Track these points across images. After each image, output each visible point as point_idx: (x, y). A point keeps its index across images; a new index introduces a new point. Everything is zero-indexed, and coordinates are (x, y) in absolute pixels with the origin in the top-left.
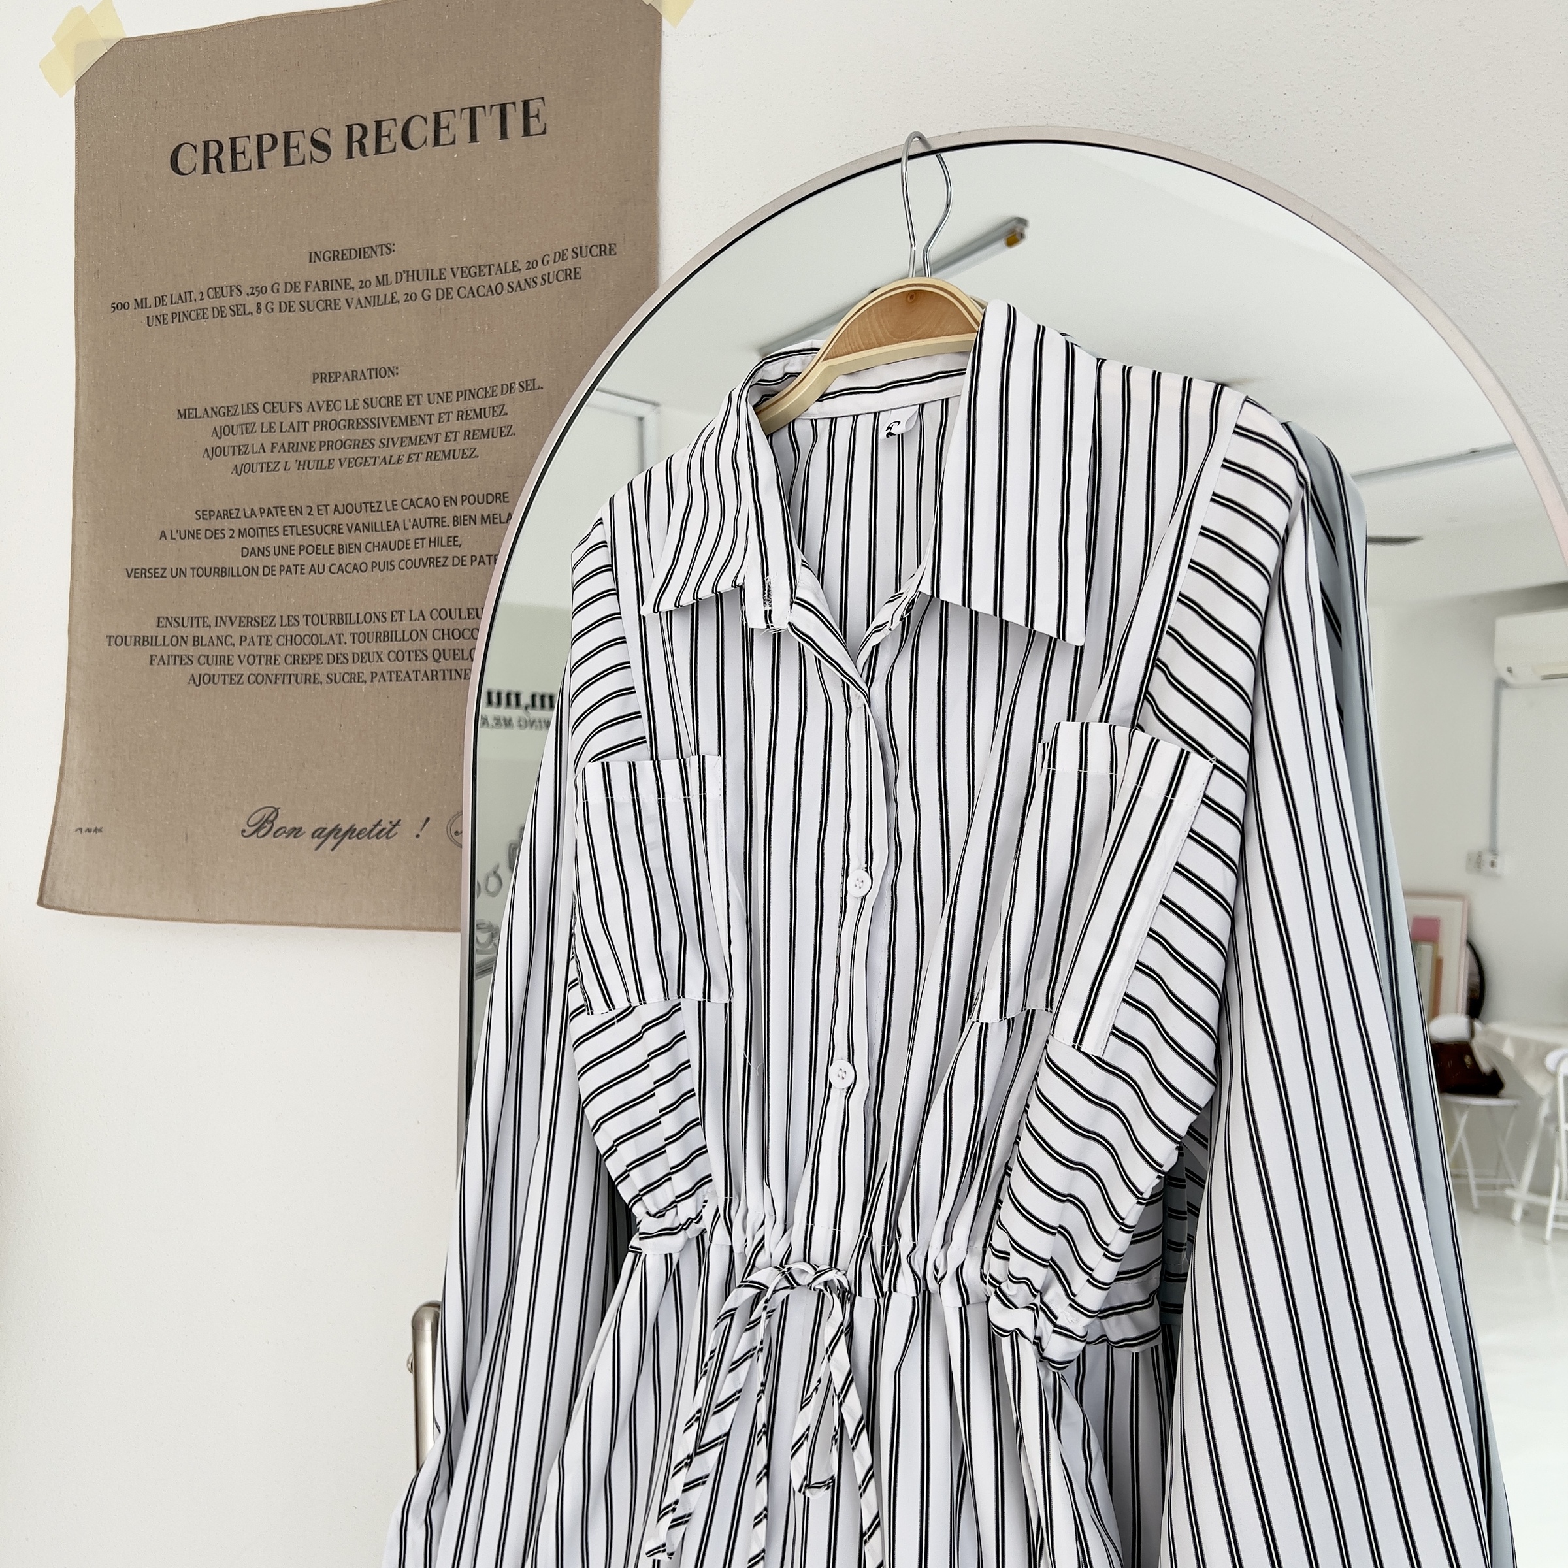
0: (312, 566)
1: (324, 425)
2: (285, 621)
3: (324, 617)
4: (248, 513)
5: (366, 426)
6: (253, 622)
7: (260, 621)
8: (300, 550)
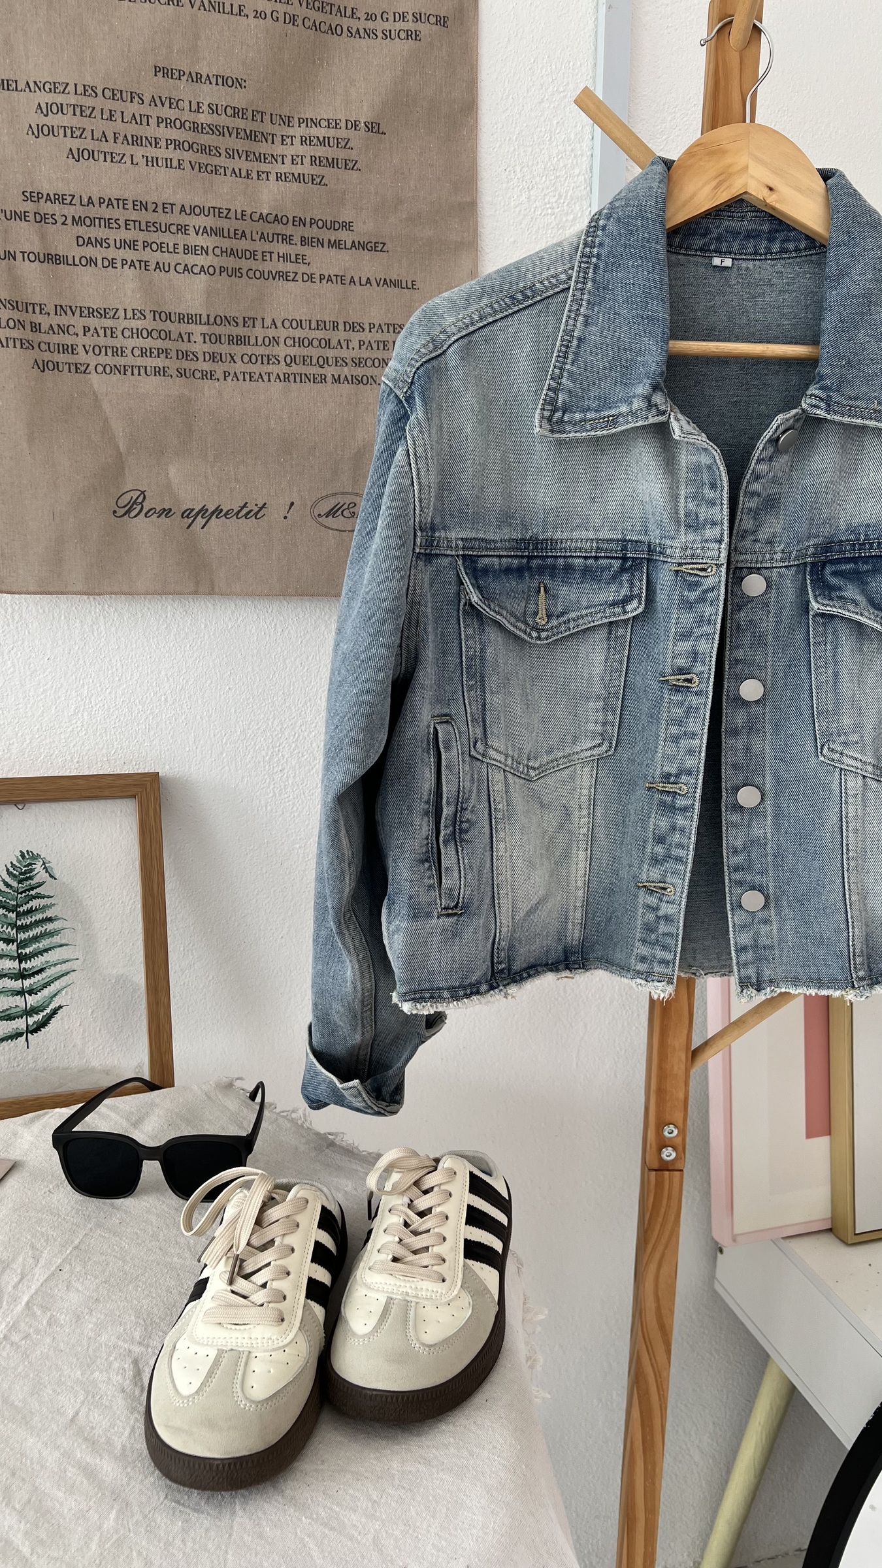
0: (158, 263)
1: (169, 123)
2: (130, 314)
3: (173, 315)
4: (85, 201)
5: (211, 132)
6: (95, 313)
7: (102, 312)
8: (144, 247)
